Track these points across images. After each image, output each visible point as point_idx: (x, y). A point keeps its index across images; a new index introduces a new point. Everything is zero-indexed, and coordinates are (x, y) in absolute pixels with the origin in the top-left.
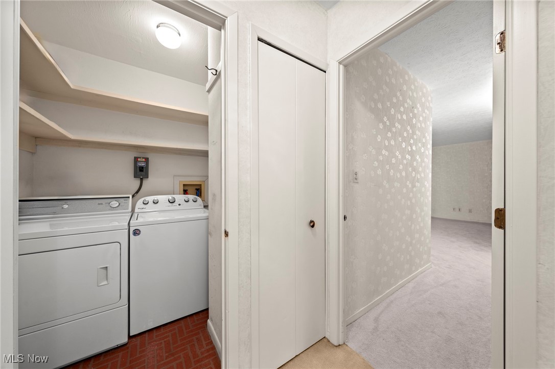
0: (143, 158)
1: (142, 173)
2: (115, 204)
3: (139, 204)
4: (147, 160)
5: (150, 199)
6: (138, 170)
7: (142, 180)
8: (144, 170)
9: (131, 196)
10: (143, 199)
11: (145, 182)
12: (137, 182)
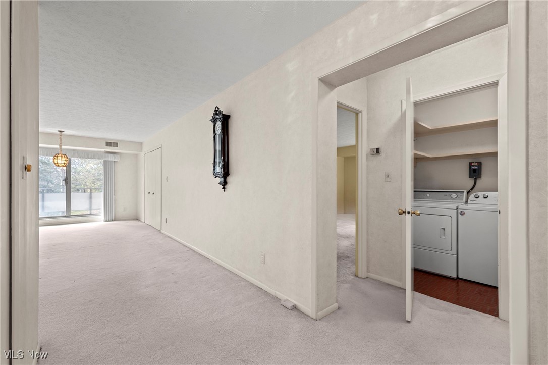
0: (476, 162)
1: (475, 174)
2: (454, 196)
3: (472, 197)
4: (480, 164)
5: (481, 194)
6: (472, 172)
7: (476, 180)
8: (477, 171)
9: (465, 191)
10: (475, 194)
11: (478, 181)
12: (472, 182)
